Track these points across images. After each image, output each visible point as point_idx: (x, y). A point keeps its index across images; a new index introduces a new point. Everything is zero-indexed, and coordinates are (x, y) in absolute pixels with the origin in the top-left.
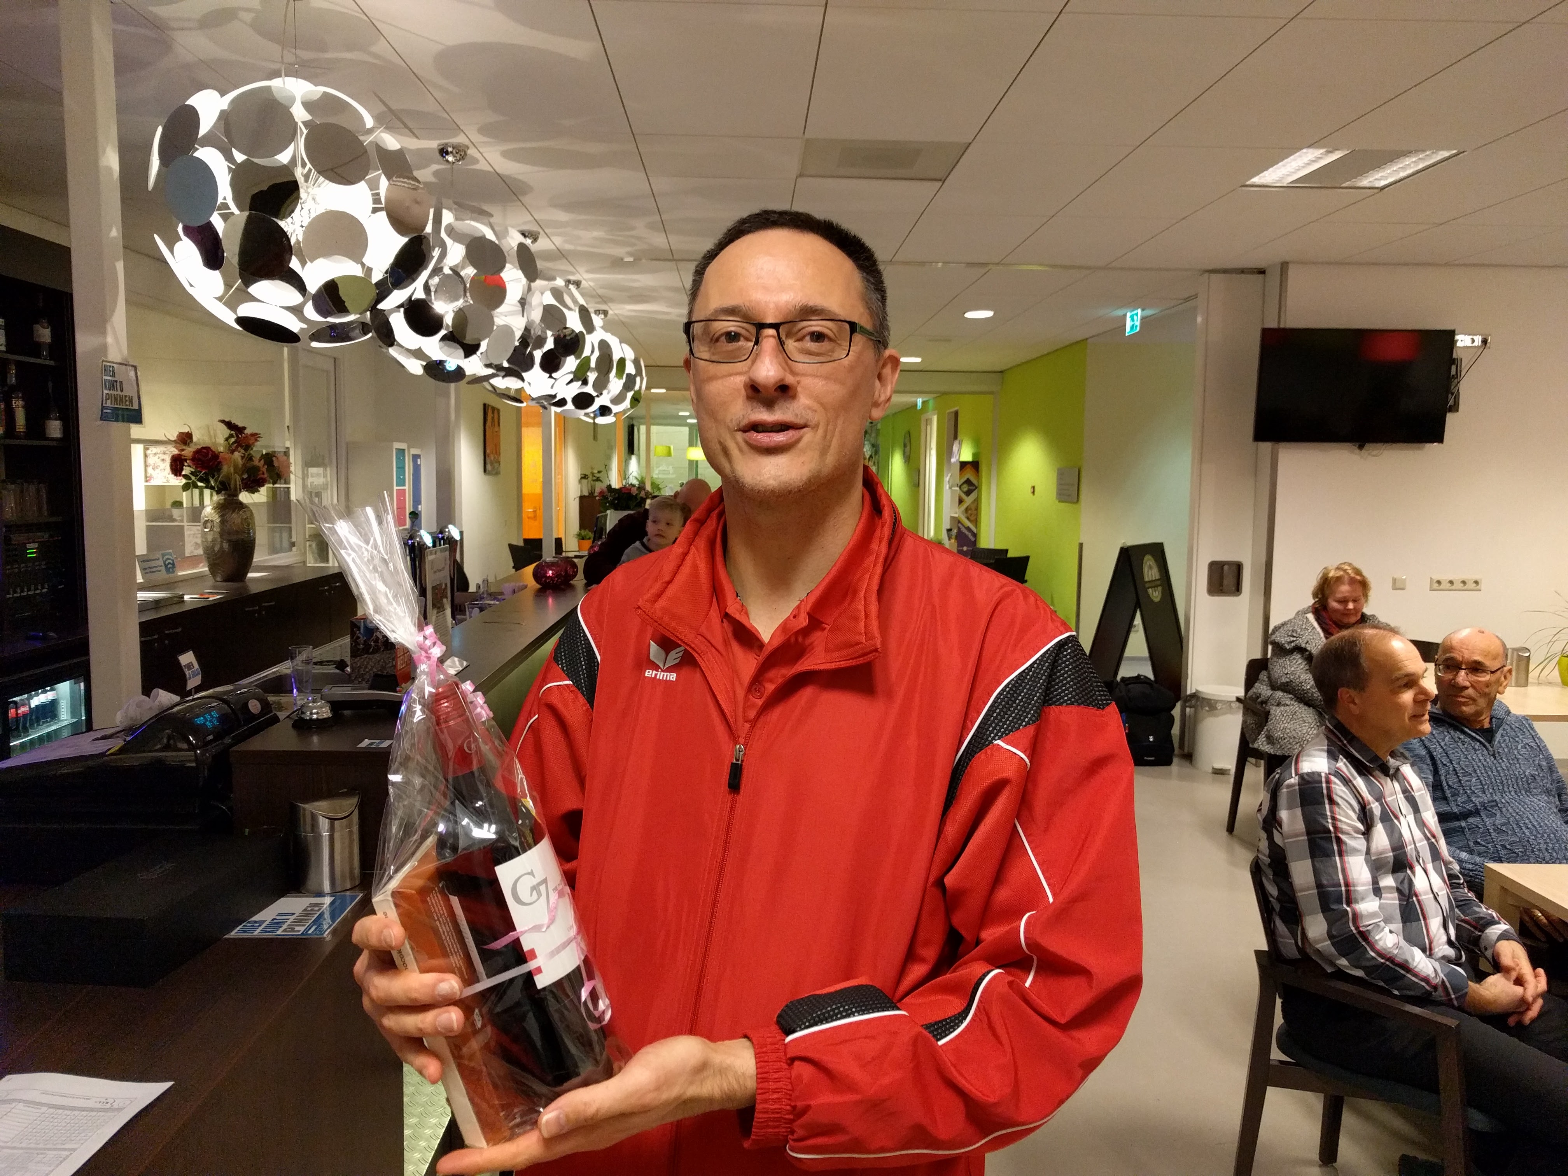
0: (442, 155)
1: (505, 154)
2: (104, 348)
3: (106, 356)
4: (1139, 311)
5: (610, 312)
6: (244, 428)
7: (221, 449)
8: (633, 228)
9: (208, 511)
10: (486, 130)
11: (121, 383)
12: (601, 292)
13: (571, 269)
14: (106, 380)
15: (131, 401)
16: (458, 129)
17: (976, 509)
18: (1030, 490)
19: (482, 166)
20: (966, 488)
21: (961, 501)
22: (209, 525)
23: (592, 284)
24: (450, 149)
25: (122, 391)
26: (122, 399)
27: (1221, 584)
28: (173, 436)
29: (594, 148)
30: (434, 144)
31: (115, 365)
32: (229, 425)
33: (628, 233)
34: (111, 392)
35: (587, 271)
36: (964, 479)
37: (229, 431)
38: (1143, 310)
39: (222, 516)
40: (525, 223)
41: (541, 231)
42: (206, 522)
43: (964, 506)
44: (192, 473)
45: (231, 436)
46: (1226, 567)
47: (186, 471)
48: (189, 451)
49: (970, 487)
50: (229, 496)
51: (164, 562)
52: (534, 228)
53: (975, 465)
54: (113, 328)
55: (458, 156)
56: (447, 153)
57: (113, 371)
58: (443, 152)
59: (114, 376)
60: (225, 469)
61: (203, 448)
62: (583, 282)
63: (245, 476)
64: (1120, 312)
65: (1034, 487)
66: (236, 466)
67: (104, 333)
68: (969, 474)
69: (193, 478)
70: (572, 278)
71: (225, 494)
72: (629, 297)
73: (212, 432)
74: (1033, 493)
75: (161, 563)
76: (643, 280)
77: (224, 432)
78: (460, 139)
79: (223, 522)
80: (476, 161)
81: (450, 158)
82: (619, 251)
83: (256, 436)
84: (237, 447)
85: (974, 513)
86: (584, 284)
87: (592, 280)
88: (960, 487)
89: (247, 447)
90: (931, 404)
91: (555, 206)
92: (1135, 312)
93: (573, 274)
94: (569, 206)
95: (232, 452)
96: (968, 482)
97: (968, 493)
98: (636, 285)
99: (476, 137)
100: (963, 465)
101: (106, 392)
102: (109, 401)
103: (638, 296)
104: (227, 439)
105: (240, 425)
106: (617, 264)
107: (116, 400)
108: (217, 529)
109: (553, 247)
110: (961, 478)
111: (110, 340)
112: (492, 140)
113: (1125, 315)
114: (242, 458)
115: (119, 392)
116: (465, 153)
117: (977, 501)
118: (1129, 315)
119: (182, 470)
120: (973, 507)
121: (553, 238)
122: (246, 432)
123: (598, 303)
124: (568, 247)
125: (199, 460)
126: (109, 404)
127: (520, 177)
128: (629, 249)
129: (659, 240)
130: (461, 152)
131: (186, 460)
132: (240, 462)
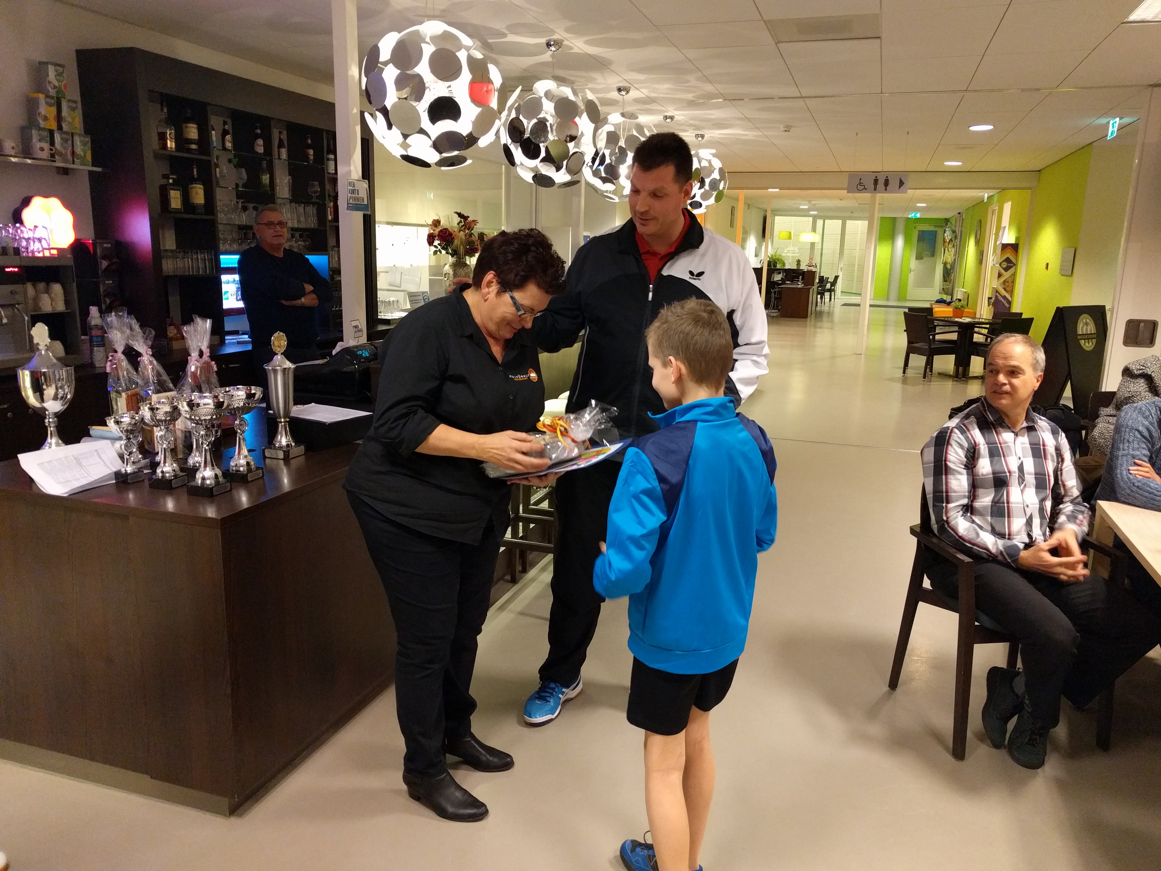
0: (548, 46)
1: (586, 42)
2: (349, 173)
3: (350, 176)
4: (1118, 119)
5: (706, 136)
6: (468, 217)
7: (456, 230)
8: (688, 82)
9: (447, 269)
10: (568, 30)
11: (358, 190)
12: (692, 122)
13: (663, 108)
14: (349, 189)
15: (363, 200)
16: (553, 32)
17: (1013, 282)
18: (1044, 266)
19: (576, 50)
20: (1005, 265)
21: (1000, 275)
22: (447, 276)
23: (683, 118)
24: (552, 43)
25: (358, 195)
26: (358, 199)
27: (1137, 337)
28: (430, 222)
29: (637, 36)
30: (544, 40)
31: (355, 181)
32: (460, 215)
33: (688, 84)
34: (353, 195)
35: (675, 110)
36: (1005, 257)
37: (459, 219)
38: (1120, 119)
39: (454, 271)
40: (619, 82)
41: (630, 86)
42: (446, 274)
43: (1002, 279)
44: (439, 244)
45: (461, 222)
46: (1142, 324)
47: (436, 243)
48: (437, 231)
49: (1009, 264)
50: (459, 258)
51: (423, 298)
52: (627, 85)
53: (1015, 247)
54: (354, 162)
55: (557, 46)
56: (551, 45)
57: (354, 184)
58: (548, 45)
59: (354, 186)
60: (456, 242)
61: (444, 229)
62: (676, 117)
63: (468, 247)
64: (1103, 121)
65: (1047, 264)
66: (461, 242)
67: (350, 165)
68: (1009, 254)
69: (439, 247)
70: (668, 114)
71: (457, 257)
72: (713, 125)
73: (450, 220)
74: (1047, 268)
75: (421, 298)
76: (716, 114)
77: (457, 219)
78: (556, 37)
79: (455, 275)
80: (572, 48)
81: (553, 48)
82: (690, 96)
83: (475, 222)
84: (464, 229)
85: (1009, 285)
86: (677, 118)
87: (681, 115)
88: (1000, 264)
89: (470, 228)
90: (995, 199)
91: (632, 71)
92: (1115, 121)
93: (667, 112)
94: (640, 71)
95: (460, 231)
96: (1008, 260)
97: (1006, 269)
98: (712, 117)
99: (566, 35)
100: (1005, 246)
101: (349, 195)
102: (351, 200)
103: (719, 125)
104: (458, 224)
105: (466, 215)
106: (692, 104)
107: (355, 200)
108: (451, 279)
109: (644, 96)
110: (1001, 258)
111: (352, 168)
112: (573, 35)
113: (1108, 123)
114: (466, 235)
115: (356, 195)
116: (562, 44)
117: (1014, 275)
118: (1111, 122)
119: (433, 242)
120: (1010, 281)
121: (641, 90)
122: (469, 219)
123: (693, 130)
124: (653, 95)
125: (442, 236)
126: (351, 202)
127: (601, 55)
128: (692, 95)
129: (709, 88)
130: (558, 44)
131: (436, 237)
132: (464, 237)
